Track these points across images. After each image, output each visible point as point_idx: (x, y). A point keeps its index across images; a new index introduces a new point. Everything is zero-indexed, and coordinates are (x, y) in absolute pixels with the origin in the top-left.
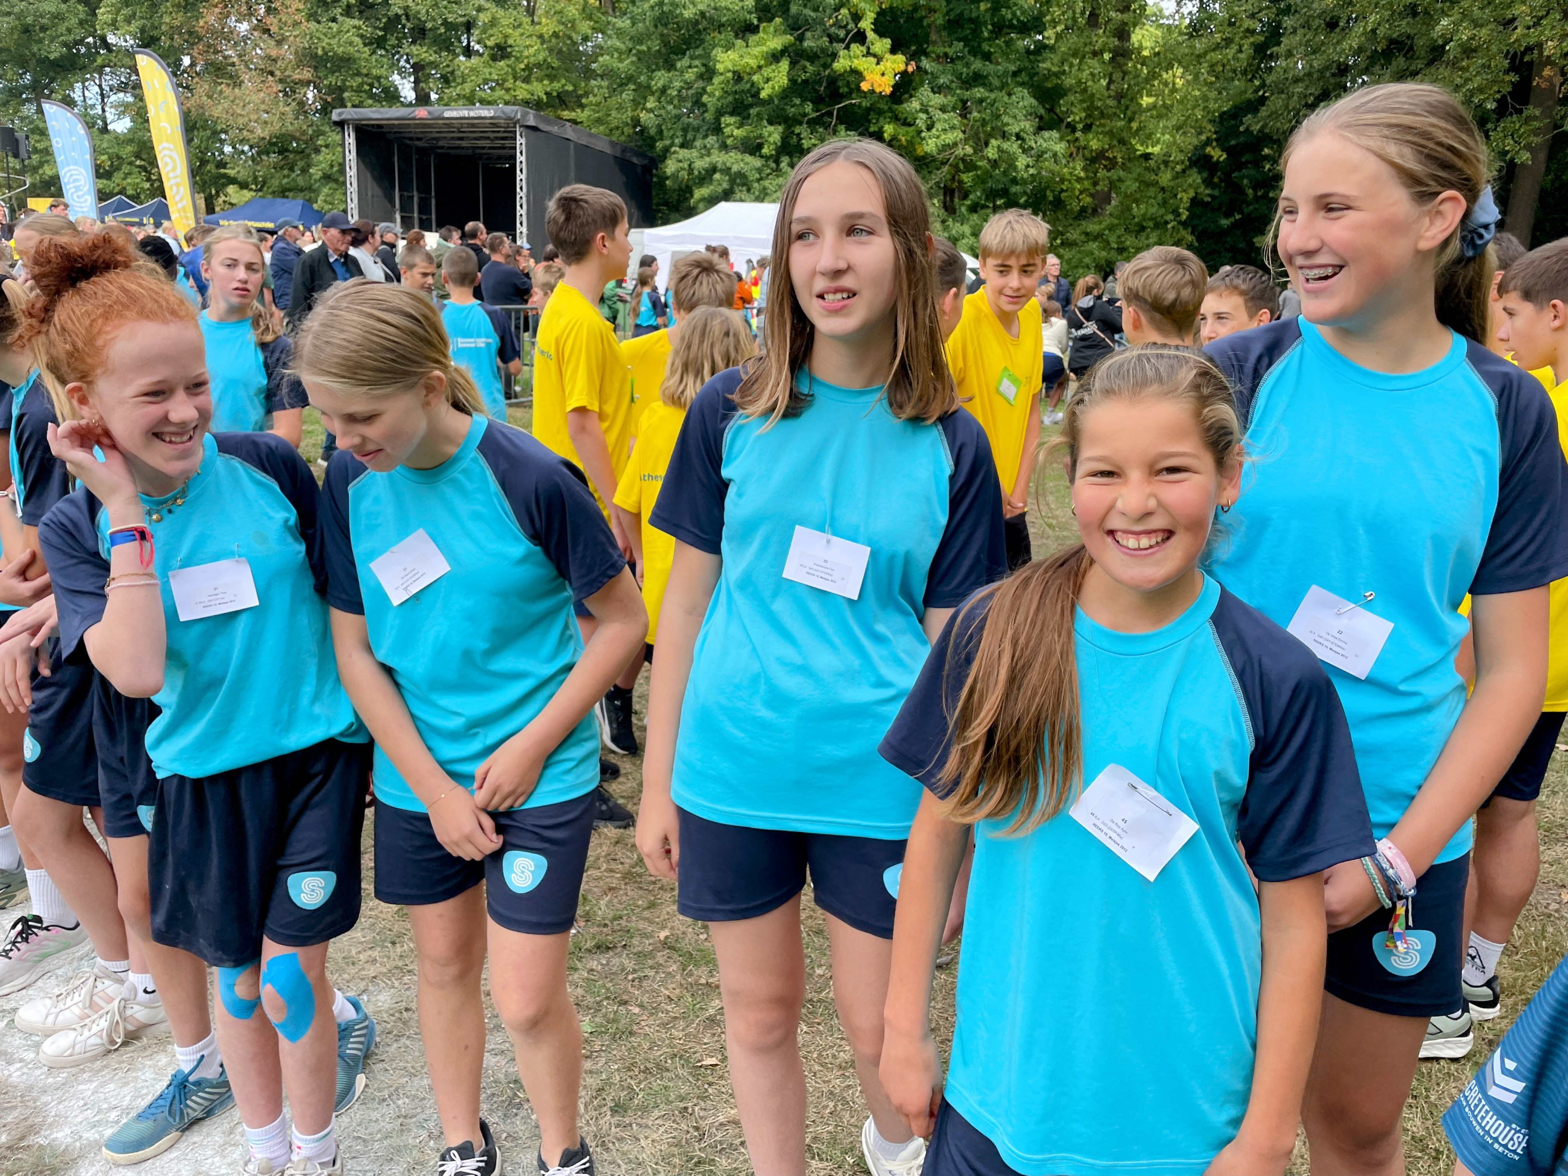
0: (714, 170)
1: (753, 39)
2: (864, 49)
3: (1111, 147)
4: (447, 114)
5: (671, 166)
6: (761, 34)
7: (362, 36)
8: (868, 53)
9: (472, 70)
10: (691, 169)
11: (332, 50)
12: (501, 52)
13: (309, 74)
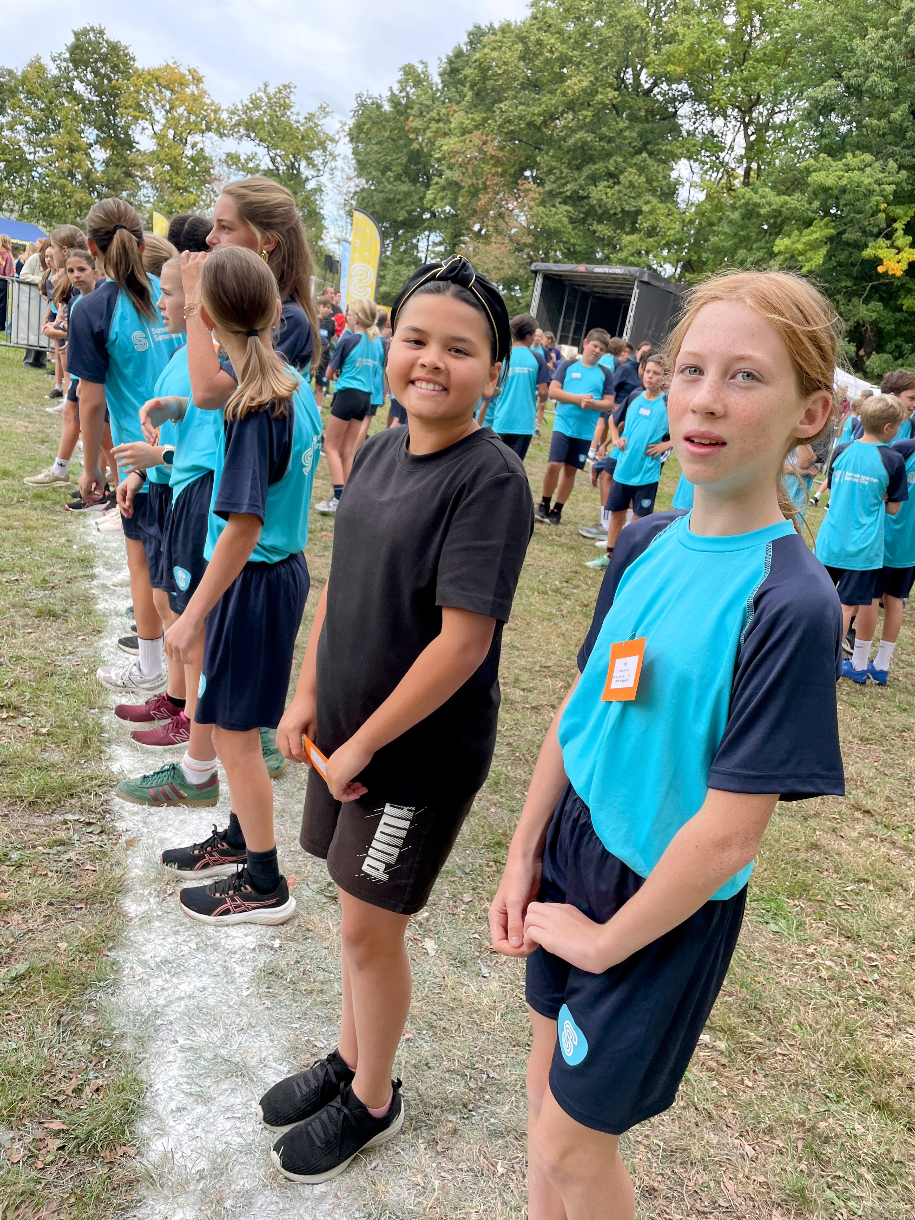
1: (806, 231)
4: (596, 270)
6: (811, 229)
11: (547, 225)
13: (530, 240)
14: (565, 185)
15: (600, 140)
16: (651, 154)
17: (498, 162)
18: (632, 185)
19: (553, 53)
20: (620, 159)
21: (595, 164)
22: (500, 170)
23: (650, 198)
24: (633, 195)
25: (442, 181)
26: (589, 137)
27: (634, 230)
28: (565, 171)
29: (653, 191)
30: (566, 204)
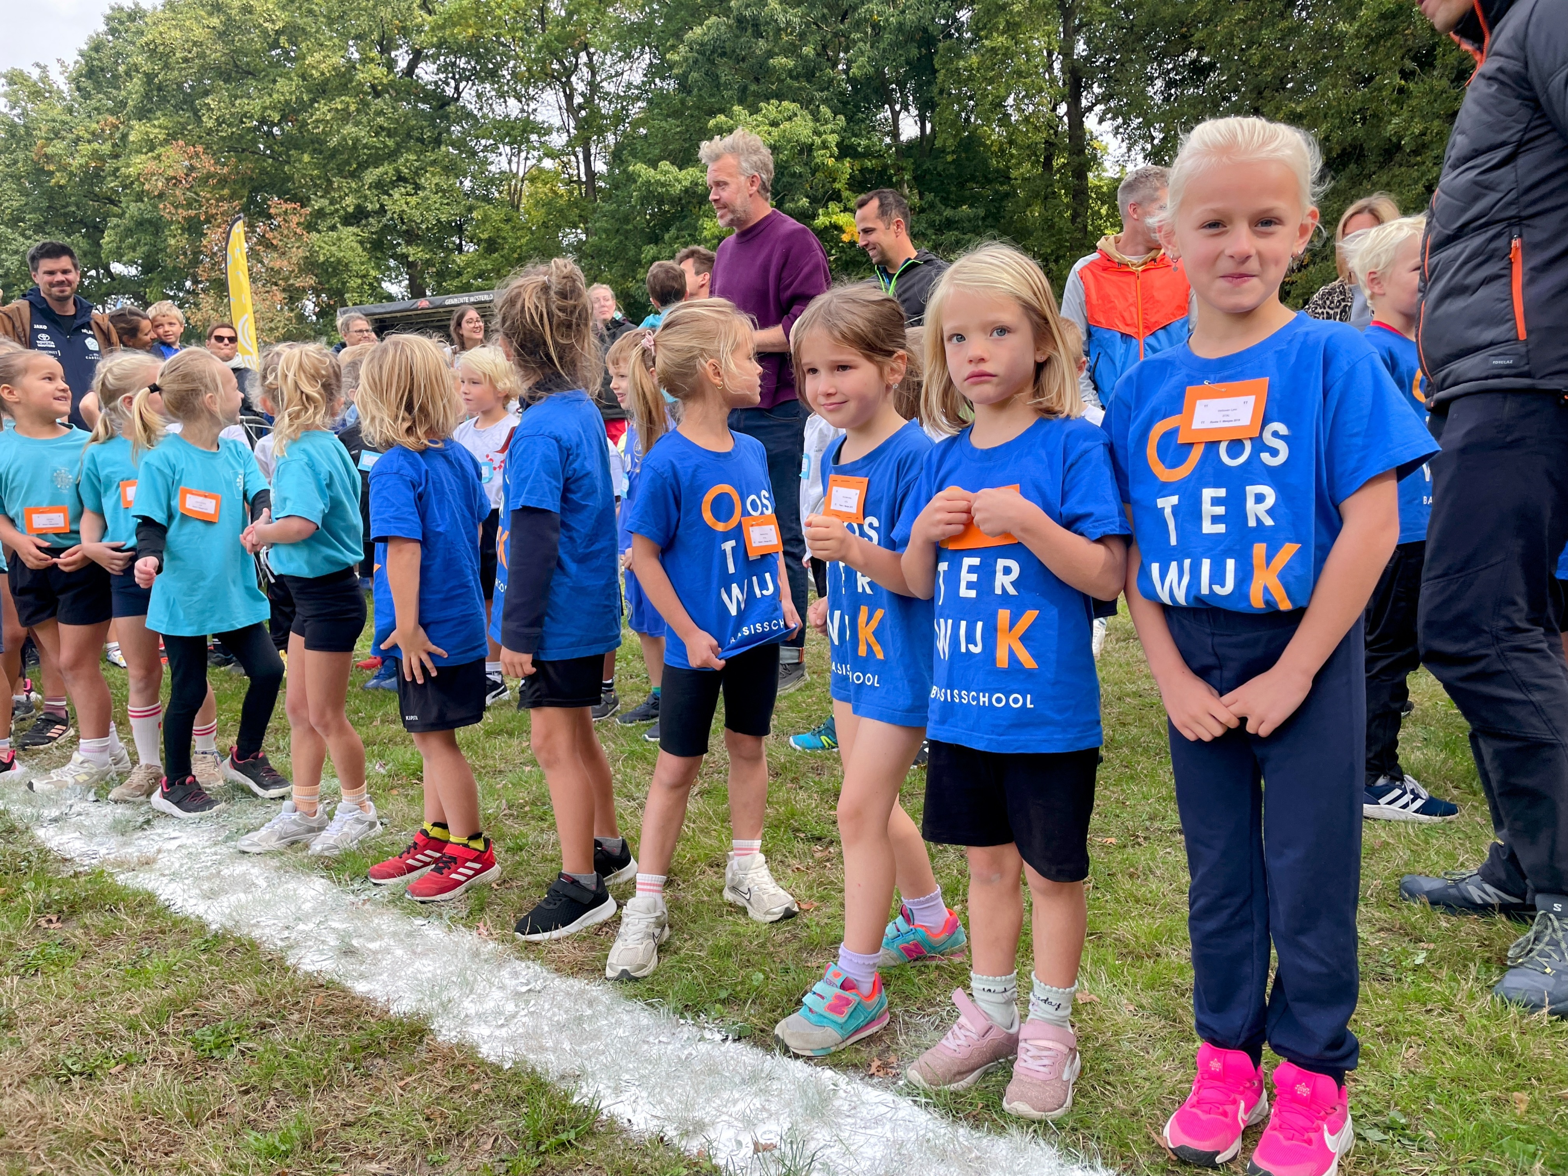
2: (841, 205)
4: (448, 302)
7: (361, 243)
8: (845, 210)
11: (333, 255)
13: (311, 280)
14: (340, 199)
15: (377, 134)
17: (222, 181)
18: (438, 189)
19: (273, 22)
20: (412, 157)
21: (377, 167)
22: (226, 192)
25: (125, 222)
26: (361, 132)
30: (352, 225)
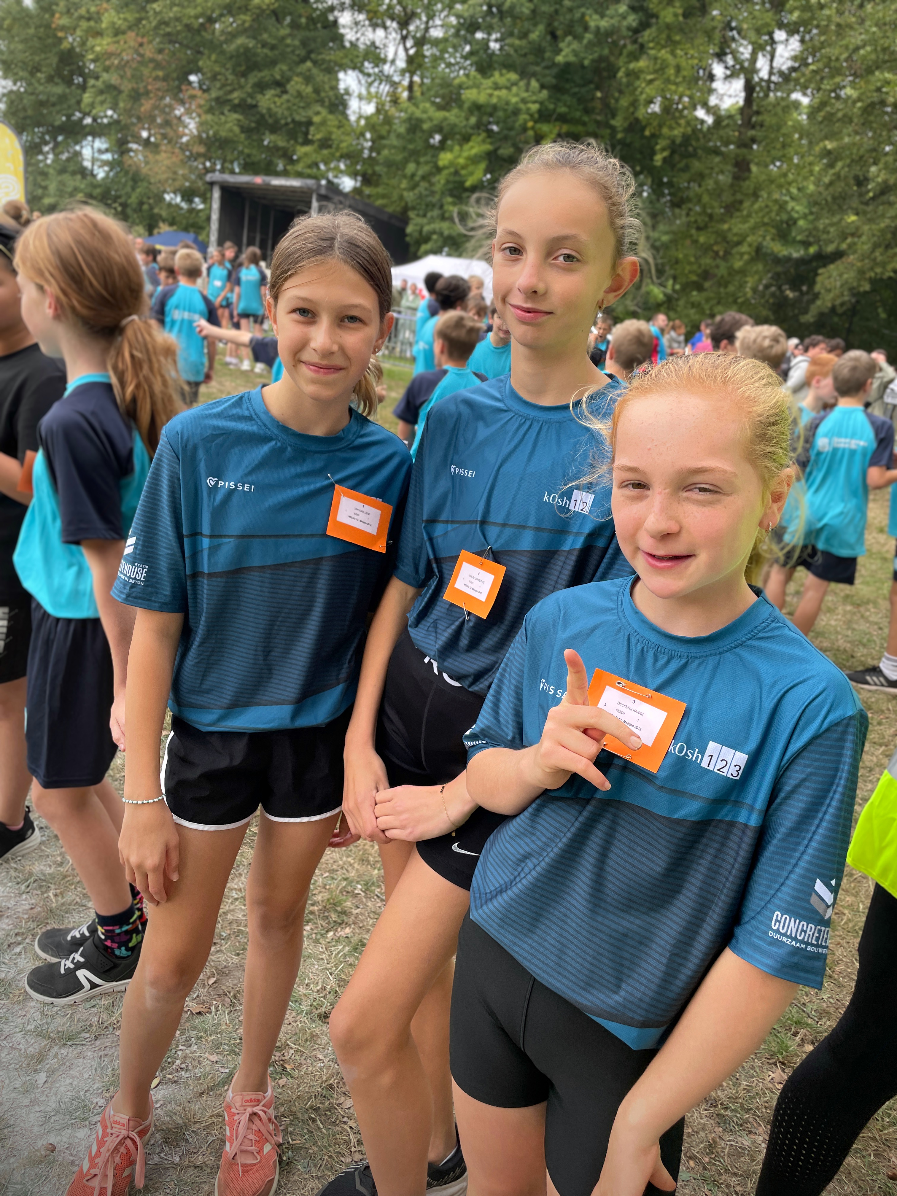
0: (434, 232)
1: (466, 147)
3: (716, 243)
4: (273, 183)
5: (409, 229)
6: (471, 144)
9: (306, 154)
10: (421, 232)
12: (325, 143)
13: (202, 149)
14: (231, 92)
15: (263, 46)
16: (315, 62)
17: (158, 65)
18: (299, 95)
20: (285, 68)
21: (260, 70)
22: (160, 73)
23: (319, 108)
24: (302, 104)
25: (99, 84)
26: (251, 44)
27: (307, 142)
28: (231, 77)
29: (321, 101)
30: (236, 112)
